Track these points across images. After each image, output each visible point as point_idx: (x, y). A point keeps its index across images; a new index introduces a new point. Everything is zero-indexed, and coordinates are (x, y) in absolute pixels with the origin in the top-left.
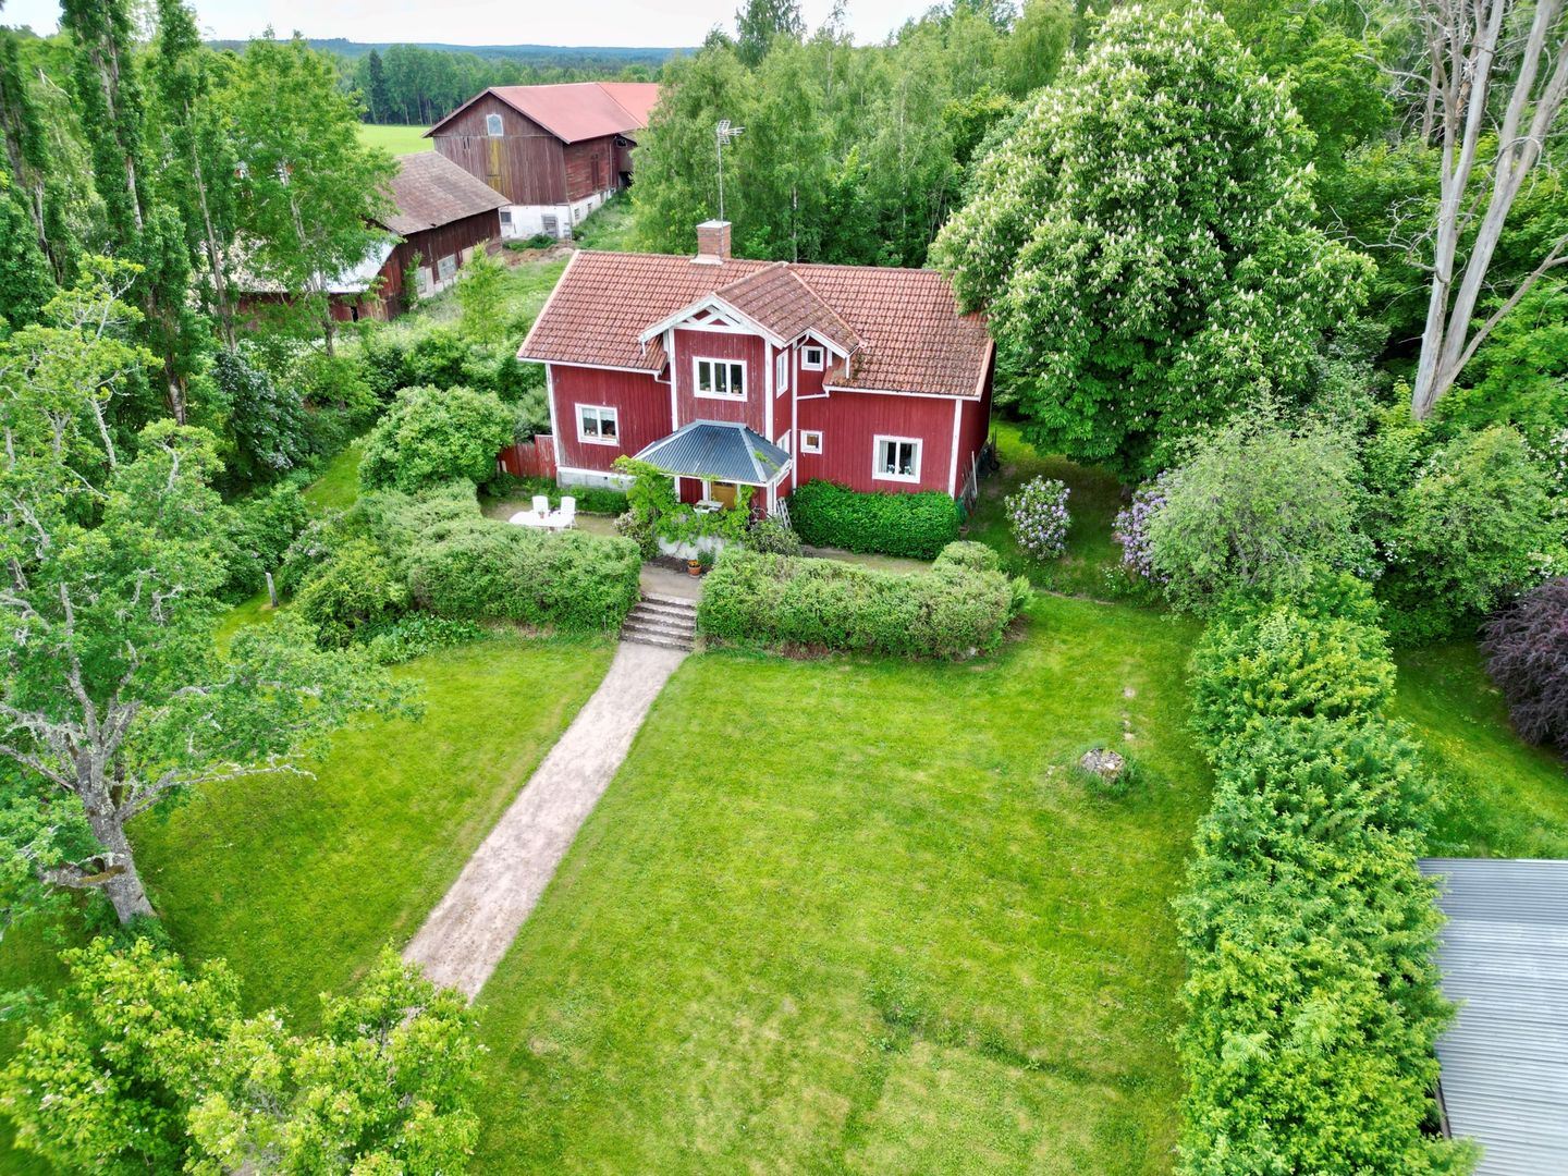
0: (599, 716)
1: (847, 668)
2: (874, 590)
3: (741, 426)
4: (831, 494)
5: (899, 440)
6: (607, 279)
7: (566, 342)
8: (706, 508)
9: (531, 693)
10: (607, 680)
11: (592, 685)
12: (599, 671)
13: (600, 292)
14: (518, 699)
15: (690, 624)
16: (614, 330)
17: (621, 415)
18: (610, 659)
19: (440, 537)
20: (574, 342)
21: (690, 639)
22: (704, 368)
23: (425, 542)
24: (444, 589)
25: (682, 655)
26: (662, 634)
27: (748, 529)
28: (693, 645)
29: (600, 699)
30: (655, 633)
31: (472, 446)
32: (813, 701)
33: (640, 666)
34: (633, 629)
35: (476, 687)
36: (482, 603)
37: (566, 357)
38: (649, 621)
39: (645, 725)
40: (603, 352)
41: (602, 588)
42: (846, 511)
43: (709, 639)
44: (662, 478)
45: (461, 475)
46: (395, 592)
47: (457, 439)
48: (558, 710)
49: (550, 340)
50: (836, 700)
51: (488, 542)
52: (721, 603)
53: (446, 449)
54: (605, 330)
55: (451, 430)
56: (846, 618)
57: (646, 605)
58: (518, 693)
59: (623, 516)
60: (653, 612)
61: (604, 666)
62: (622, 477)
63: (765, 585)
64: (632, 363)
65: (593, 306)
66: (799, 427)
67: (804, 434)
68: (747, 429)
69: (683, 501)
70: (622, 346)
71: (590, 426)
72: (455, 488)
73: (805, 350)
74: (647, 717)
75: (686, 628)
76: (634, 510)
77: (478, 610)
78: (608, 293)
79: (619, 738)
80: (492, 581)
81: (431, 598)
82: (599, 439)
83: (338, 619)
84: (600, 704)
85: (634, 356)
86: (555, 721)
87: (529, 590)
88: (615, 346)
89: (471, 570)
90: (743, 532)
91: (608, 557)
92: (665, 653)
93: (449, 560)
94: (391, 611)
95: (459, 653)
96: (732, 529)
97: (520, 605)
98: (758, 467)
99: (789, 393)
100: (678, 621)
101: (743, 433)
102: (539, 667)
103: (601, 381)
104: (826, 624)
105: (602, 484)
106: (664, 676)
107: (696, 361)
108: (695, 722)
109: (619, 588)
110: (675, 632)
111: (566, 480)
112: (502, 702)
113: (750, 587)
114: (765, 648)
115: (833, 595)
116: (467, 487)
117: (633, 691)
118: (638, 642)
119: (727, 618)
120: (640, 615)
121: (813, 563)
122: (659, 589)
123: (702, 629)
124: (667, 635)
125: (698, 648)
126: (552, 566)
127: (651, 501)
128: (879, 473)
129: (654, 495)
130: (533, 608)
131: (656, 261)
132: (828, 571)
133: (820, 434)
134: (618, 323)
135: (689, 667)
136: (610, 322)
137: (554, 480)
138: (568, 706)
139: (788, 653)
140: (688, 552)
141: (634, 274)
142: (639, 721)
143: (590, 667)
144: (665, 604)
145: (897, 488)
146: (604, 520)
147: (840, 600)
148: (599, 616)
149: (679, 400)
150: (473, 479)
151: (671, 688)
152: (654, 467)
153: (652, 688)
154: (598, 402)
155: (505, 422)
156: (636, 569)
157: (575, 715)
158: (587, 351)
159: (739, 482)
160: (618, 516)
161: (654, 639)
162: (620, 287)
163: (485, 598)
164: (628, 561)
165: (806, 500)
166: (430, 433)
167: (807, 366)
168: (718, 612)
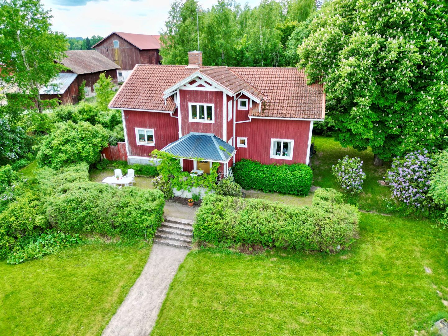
0: (140, 294)
1: (275, 259)
2: (287, 216)
3: (212, 135)
4: (252, 166)
5: (283, 141)
6: (149, 75)
7: (130, 100)
8: (196, 173)
9: (103, 279)
10: (146, 269)
11: (137, 273)
12: (141, 264)
13: (146, 80)
14: (96, 283)
15: (189, 234)
16: (152, 95)
17: (156, 132)
18: (147, 255)
19: (65, 191)
20: (134, 100)
21: (190, 242)
22: (194, 107)
23: (57, 194)
24: (63, 218)
25: (187, 252)
26: (175, 240)
27: (217, 183)
28: (192, 246)
29: (141, 281)
30: (171, 239)
31: (87, 147)
32: (261, 283)
33: (163, 259)
34: (160, 237)
35: (74, 275)
36: (83, 226)
37: (130, 107)
38: (168, 233)
39: (167, 300)
40: (147, 104)
41: (144, 217)
42: (260, 173)
43: (200, 243)
44: (174, 160)
45: (82, 161)
46: (39, 220)
47: (80, 144)
48: (117, 291)
49: (123, 100)
50: (273, 281)
51: (87, 194)
52: (206, 224)
53: (75, 149)
54: (148, 95)
55: (77, 140)
56: (273, 232)
57: (167, 224)
58: (96, 279)
59: (156, 178)
60: (170, 227)
61: (144, 260)
62: (155, 159)
63: (230, 214)
64: (160, 108)
65: (143, 86)
66: (236, 136)
67: (239, 139)
68: (214, 136)
69: (184, 170)
70: (156, 102)
71: (142, 137)
72: (78, 166)
73: (239, 100)
74: (168, 294)
75: (188, 236)
76: (161, 175)
77: (81, 228)
78: (150, 80)
79: (151, 311)
80: (88, 214)
81: (57, 223)
82: (146, 143)
83: (9, 235)
84: (141, 285)
85: (161, 105)
86: (115, 298)
87: (106, 219)
88: (152, 101)
89: (77, 209)
90: (215, 185)
91: (147, 200)
92: (177, 250)
93: (66, 204)
94: (38, 230)
95: (71, 252)
96: (209, 183)
97: (102, 226)
98: (221, 154)
99: (232, 120)
100: (183, 232)
101: (213, 138)
102: (110, 261)
103: (146, 117)
104: (262, 235)
105: (148, 163)
106: (176, 266)
107: (190, 104)
108: (195, 299)
109: (153, 216)
110: (182, 238)
111: (132, 162)
112: (87, 285)
113: (221, 215)
114: (230, 247)
115: (266, 219)
116: (84, 166)
117: (159, 276)
118: (162, 244)
119: (209, 232)
120: (164, 229)
121: (252, 201)
122: (174, 215)
123: (196, 238)
124: (178, 240)
125: (195, 249)
126: (118, 206)
127: (169, 171)
128: (273, 156)
129: (171, 168)
130: (108, 228)
131: (171, 68)
132: (261, 206)
133: (246, 139)
134: (154, 92)
135: (190, 260)
136: (150, 92)
137: (126, 162)
138: (123, 287)
139: (242, 251)
140: (187, 194)
141: (161, 73)
142: (163, 297)
143: (137, 261)
144: (176, 223)
145: (282, 162)
146: (148, 179)
147: (269, 222)
148: (142, 232)
149: (182, 124)
150: (88, 162)
151: (180, 274)
152: (171, 155)
153: (170, 274)
154: (146, 127)
155: (104, 137)
156: (162, 205)
157: (127, 294)
158: (140, 104)
159: (211, 161)
160: (154, 177)
161: (171, 242)
162: (155, 78)
163: (84, 223)
164: (157, 202)
165: (241, 169)
166: (67, 141)
167: (240, 108)
168: (204, 229)
